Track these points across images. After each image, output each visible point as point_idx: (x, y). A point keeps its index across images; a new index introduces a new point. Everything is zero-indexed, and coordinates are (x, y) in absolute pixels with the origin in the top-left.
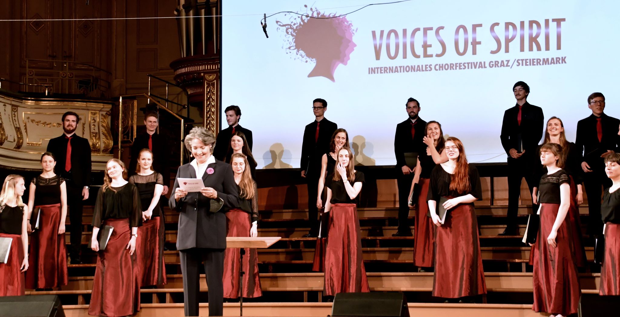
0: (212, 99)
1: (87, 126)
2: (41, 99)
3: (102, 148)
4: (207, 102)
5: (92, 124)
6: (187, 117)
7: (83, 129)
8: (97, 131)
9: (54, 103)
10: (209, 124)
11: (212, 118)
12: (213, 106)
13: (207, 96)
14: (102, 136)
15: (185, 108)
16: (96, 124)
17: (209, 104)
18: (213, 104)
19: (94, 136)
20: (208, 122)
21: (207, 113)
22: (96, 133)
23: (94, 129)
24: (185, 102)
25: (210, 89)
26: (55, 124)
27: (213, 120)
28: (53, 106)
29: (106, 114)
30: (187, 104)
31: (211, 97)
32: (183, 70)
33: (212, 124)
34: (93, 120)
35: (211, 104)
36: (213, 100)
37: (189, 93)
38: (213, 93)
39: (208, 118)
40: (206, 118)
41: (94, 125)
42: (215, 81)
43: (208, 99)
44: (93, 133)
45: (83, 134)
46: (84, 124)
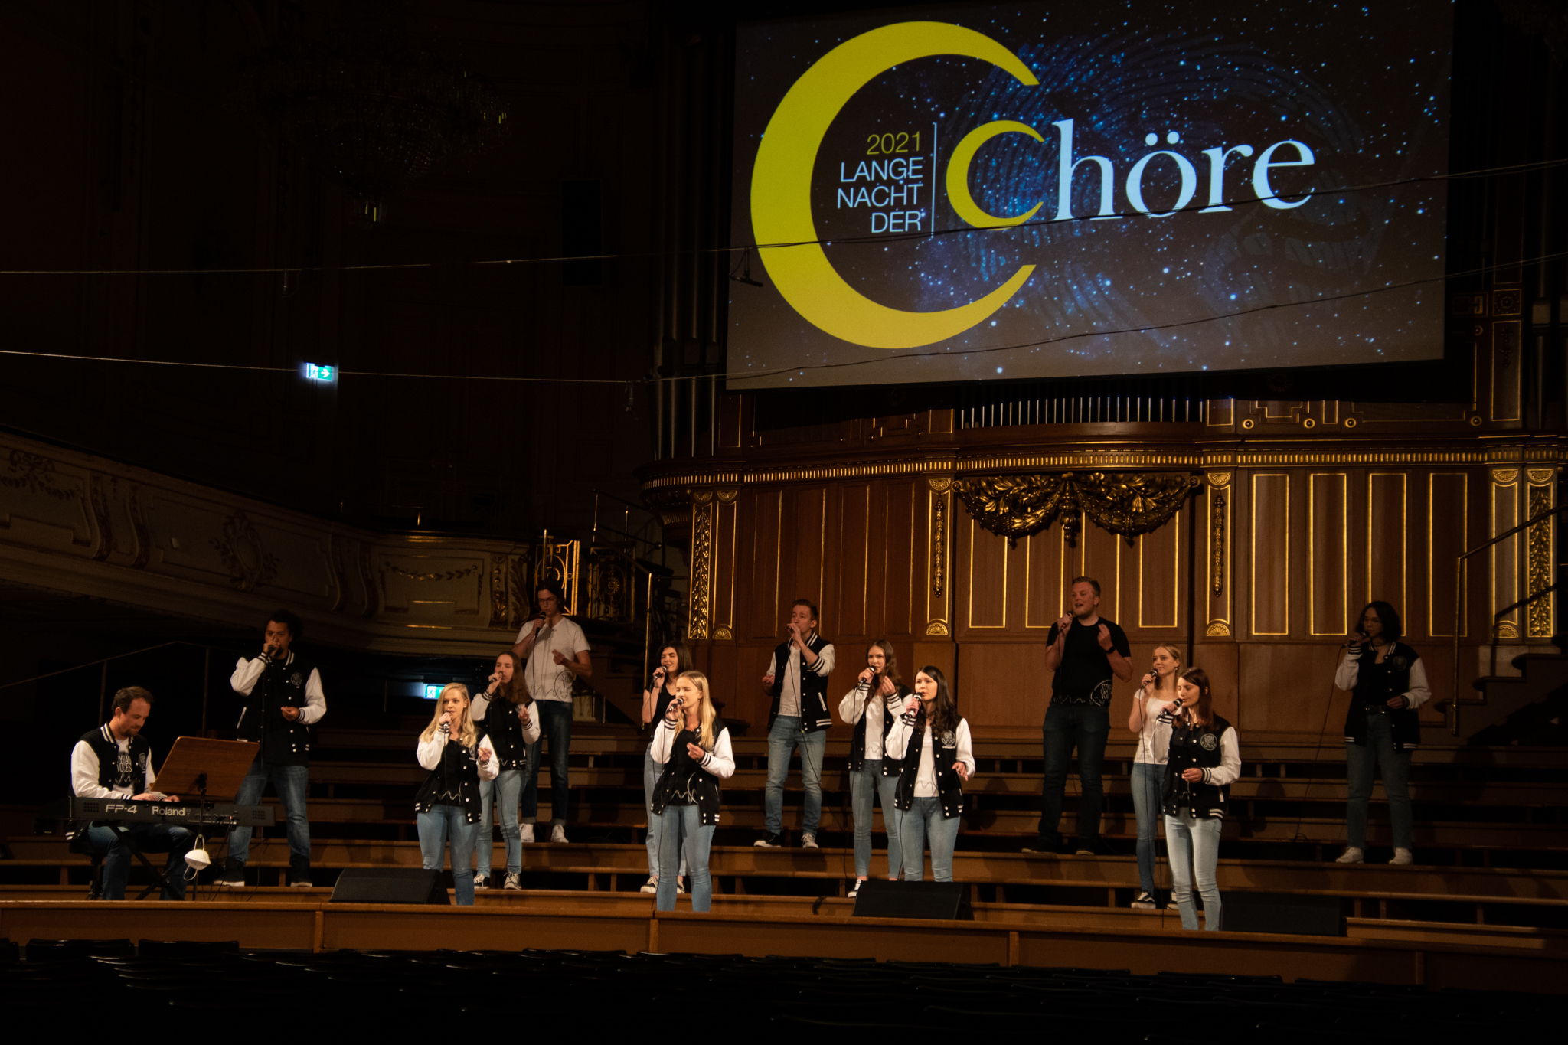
0: (705, 535)
1: (486, 580)
2: (410, 531)
3: (511, 619)
4: (695, 542)
5: (494, 576)
6: (660, 564)
7: (480, 586)
8: (503, 589)
9: (431, 539)
10: (698, 579)
11: (704, 569)
12: (706, 549)
13: (696, 531)
14: (512, 599)
15: (658, 548)
16: (502, 577)
17: (700, 545)
18: (706, 545)
19: (497, 598)
20: (697, 576)
21: (696, 560)
22: (501, 593)
23: (498, 586)
24: (658, 537)
25: (701, 519)
26: (432, 576)
27: (706, 572)
28: (430, 543)
29: (520, 559)
30: (661, 542)
31: (704, 533)
32: (656, 483)
33: (703, 581)
34: (496, 570)
35: (704, 544)
36: (707, 538)
37: (665, 523)
38: (706, 524)
39: (696, 569)
40: (693, 569)
41: (498, 578)
42: (711, 504)
43: (698, 536)
44: (496, 592)
45: (479, 593)
46: (481, 577)
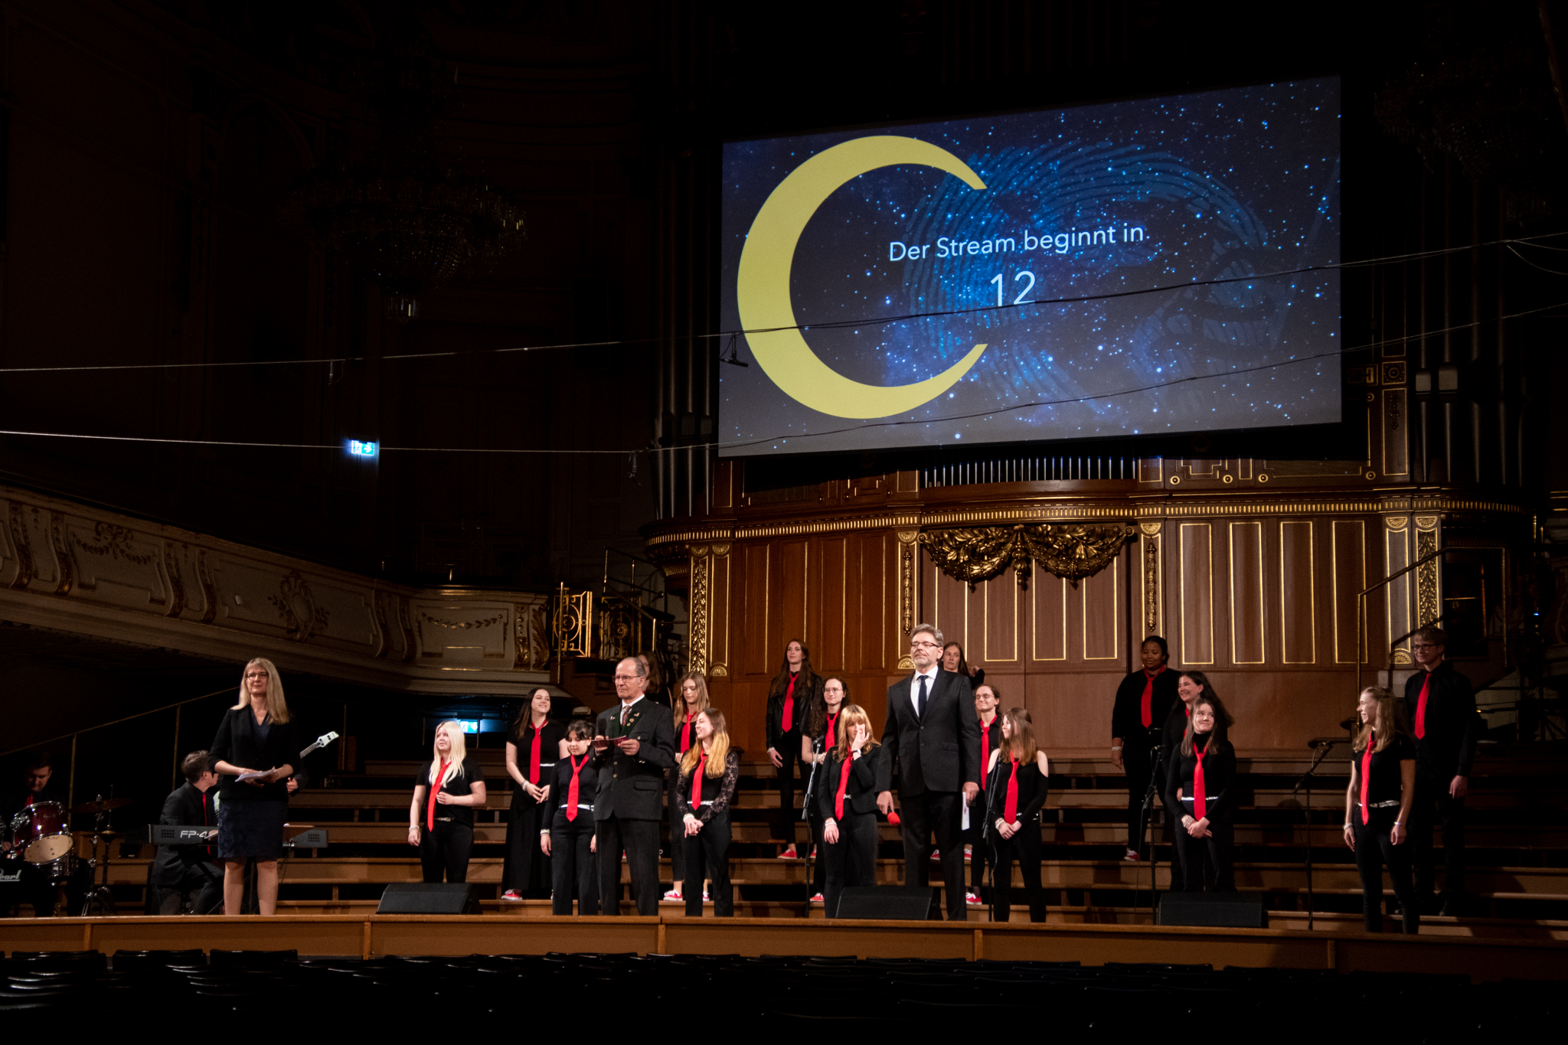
0: (702, 585)
1: (510, 627)
2: (444, 585)
3: (533, 662)
4: (694, 591)
5: (518, 624)
6: (664, 613)
7: (505, 633)
8: (525, 635)
9: (462, 593)
10: (696, 623)
11: (701, 614)
12: (703, 597)
13: (694, 581)
14: (533, 644)
15: (661, 597)
16: (525, 624)
17: (697, 593)
18: (703, 593)
19: (520, 643)
20: (695, 620)
21: (694, 607)
22: (524, 639)
23: (521, 633)
24: (661, 587)
25: (698, 570)
26: (463, 625)
27: (704, 617)
28: (461, 597)
29: (540, 608)
30: (664, 591)
31: (701, 582)
32: (658, 540)
33: (701, 625)
34: (519, 618)
35: (701, 593)
36: (703, 587)
37: (667, 575)
38: (703, 575)
39: (695, 615)
40: (692, 614)
41: (521, 626)
42: (707, 557)
43: (696, 586)
44: (520, 638)
45: (505, 639)
46: (506, 625)
